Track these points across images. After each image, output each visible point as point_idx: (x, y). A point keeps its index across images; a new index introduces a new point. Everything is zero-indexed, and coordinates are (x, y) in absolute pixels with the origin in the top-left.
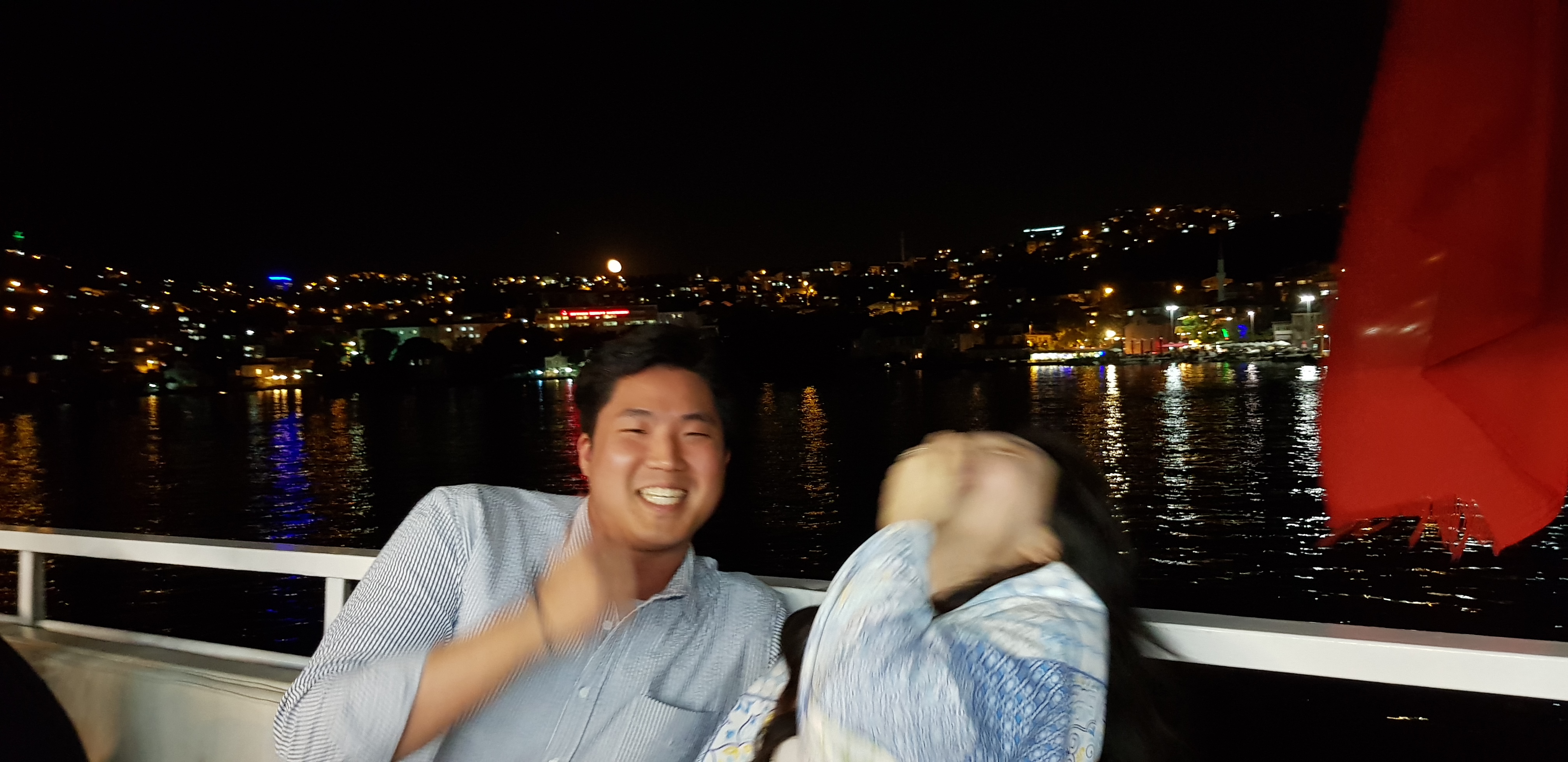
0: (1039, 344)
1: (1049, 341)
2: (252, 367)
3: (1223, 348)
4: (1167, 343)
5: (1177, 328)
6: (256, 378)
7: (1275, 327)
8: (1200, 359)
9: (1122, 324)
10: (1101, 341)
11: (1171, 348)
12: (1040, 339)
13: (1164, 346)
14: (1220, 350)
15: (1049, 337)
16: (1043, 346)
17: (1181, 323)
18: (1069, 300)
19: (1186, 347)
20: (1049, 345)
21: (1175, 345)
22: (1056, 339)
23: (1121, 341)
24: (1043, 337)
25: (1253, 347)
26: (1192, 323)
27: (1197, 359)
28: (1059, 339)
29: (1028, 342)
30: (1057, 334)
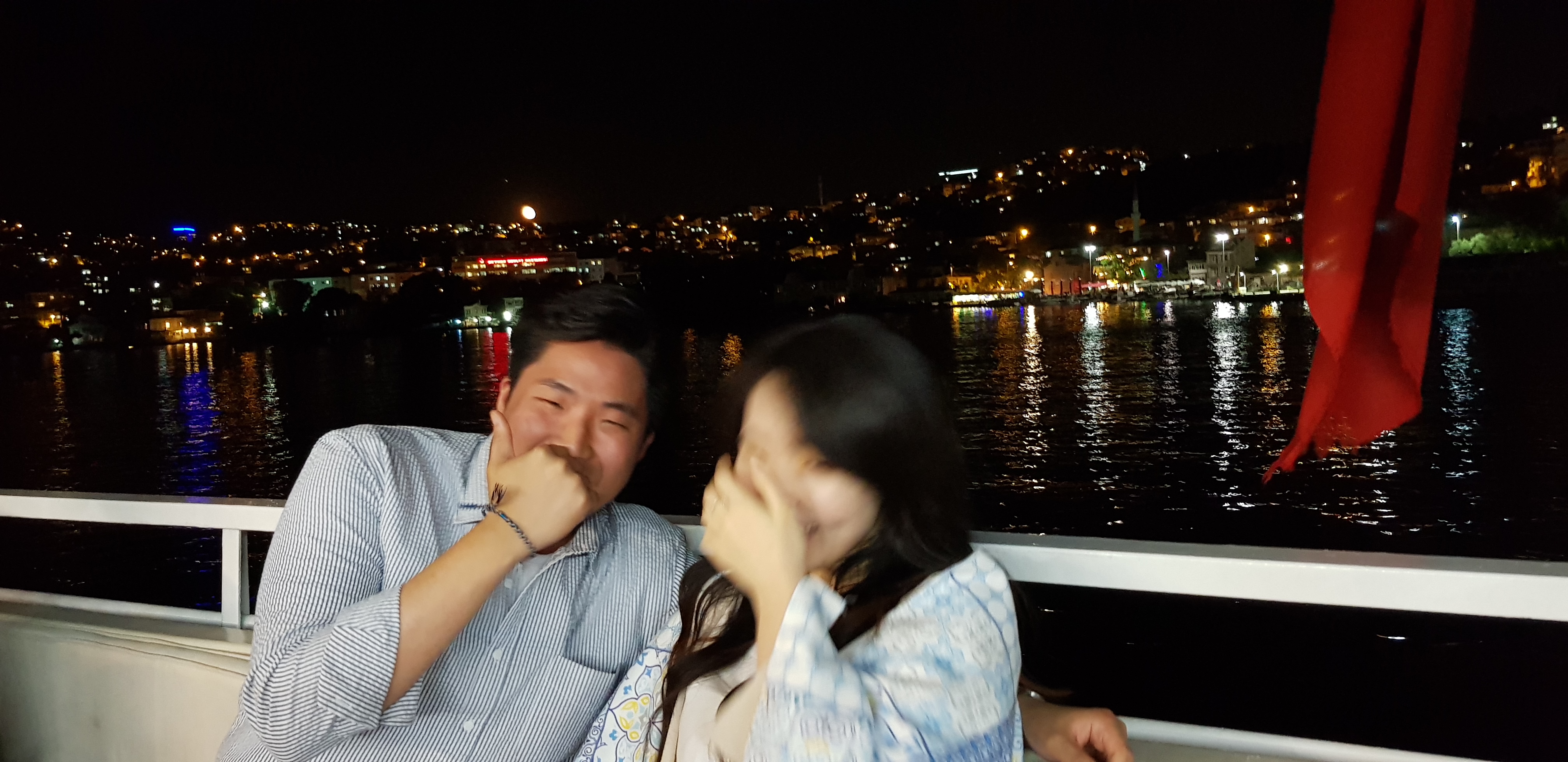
0: (961, 287)
1: (970, 283)
2: (162, 320)
3: (1140, 288)
4: (1087, 283)
5: (1094, 269)
6: (165, 331)
7: (1190, 266)
8: (1119, 299)
9: (1041, 266)
10: (1021, 282)
11: (1090, 289)
12: (961, 281)
13: (1083, 286)
14: (1137, 290)
15: (969, 279)
16: (964, 288)
17: (1099, 263)
18: (988, 242)
19: (1103, 287)
20: (970, 287)
21: (1094, 285)
22: (976, 281)
23: (1040, 282)
24: (964, 279)
25: (1170, 287)
26: (1110, 263)
27: (1116, 299)
28: (980, 281)
29: (950, 284)
30: (978, 276)
